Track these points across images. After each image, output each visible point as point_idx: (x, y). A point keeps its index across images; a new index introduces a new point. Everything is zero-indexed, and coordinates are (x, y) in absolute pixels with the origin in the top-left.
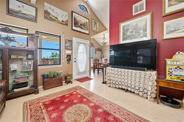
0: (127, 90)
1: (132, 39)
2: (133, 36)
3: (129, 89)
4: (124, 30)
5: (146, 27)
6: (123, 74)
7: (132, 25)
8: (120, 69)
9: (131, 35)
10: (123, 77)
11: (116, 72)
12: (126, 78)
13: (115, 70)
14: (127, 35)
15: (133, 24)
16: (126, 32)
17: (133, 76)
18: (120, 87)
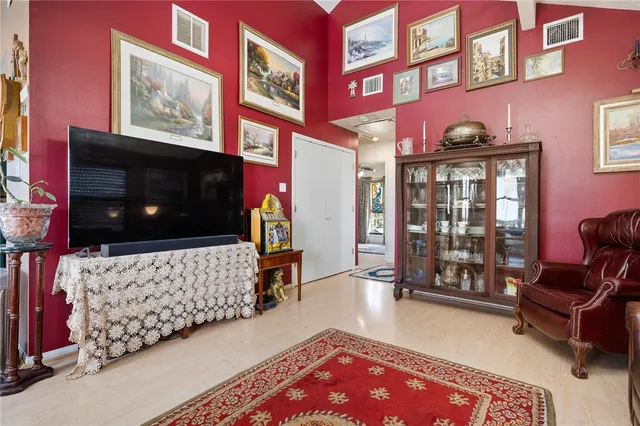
0: (195, 327)
1: (170, 132)
2: (175, 122)
3: (200, 319)
4: (139, 80)
5: (210, 109)
6: (179, 268)
7: (171, 79)
8: (164, 255)
9: (166, 114)
10: (178, 282)
11: (149, 273)
12: (190, 279)
13: (139, 266)
14: (151, 108)
15: (177, 79)
16: (146, 93)
17: (212, 265)
18: (167, 330)
